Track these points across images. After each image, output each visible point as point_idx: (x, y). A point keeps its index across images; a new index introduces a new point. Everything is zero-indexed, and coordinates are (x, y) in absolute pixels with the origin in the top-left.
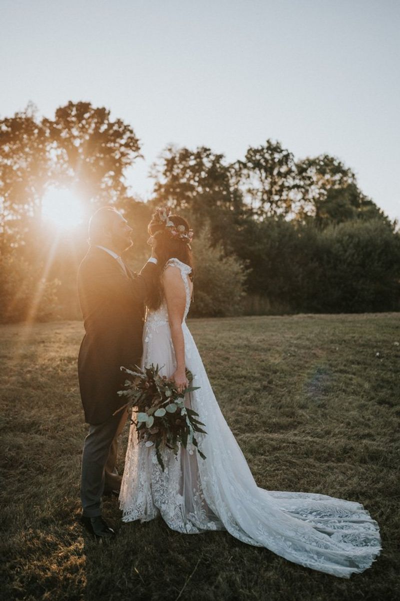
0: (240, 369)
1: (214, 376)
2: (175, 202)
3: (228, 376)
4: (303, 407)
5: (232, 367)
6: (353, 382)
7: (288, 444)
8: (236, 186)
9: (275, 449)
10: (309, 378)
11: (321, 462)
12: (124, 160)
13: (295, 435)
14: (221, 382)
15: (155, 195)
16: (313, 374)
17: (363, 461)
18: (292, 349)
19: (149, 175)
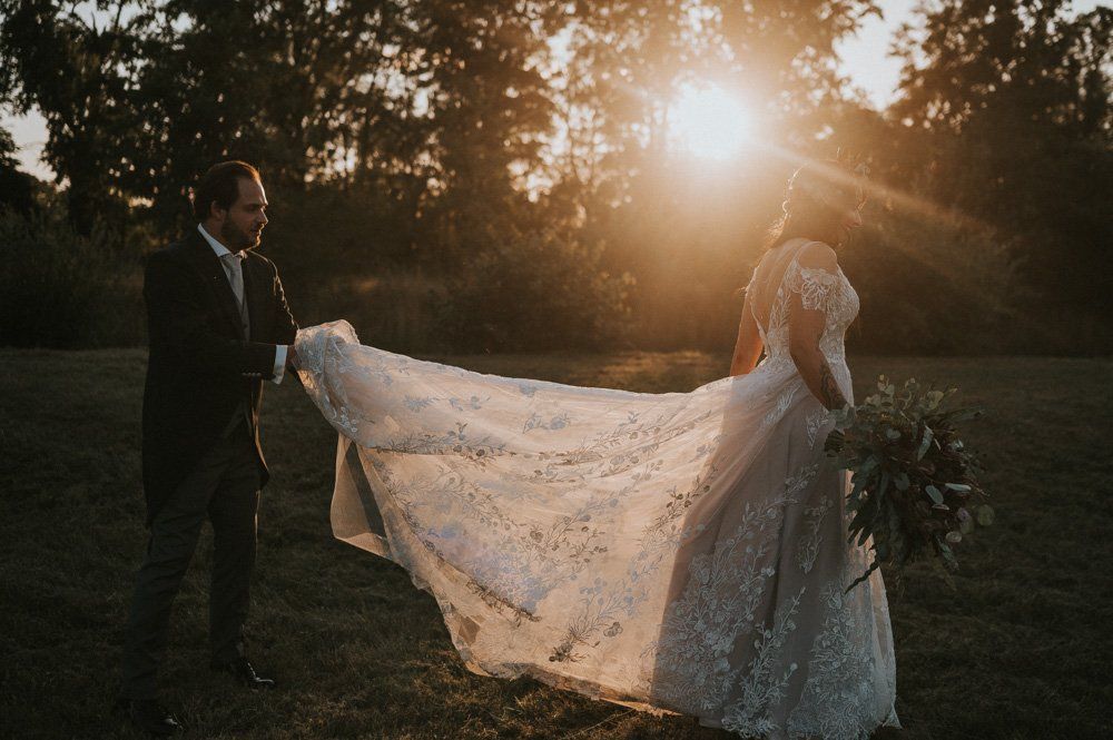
2: (947, 106)
8: (1093, 67)
12: (840, 20)
15: (902, 94)
19: (893, 50)
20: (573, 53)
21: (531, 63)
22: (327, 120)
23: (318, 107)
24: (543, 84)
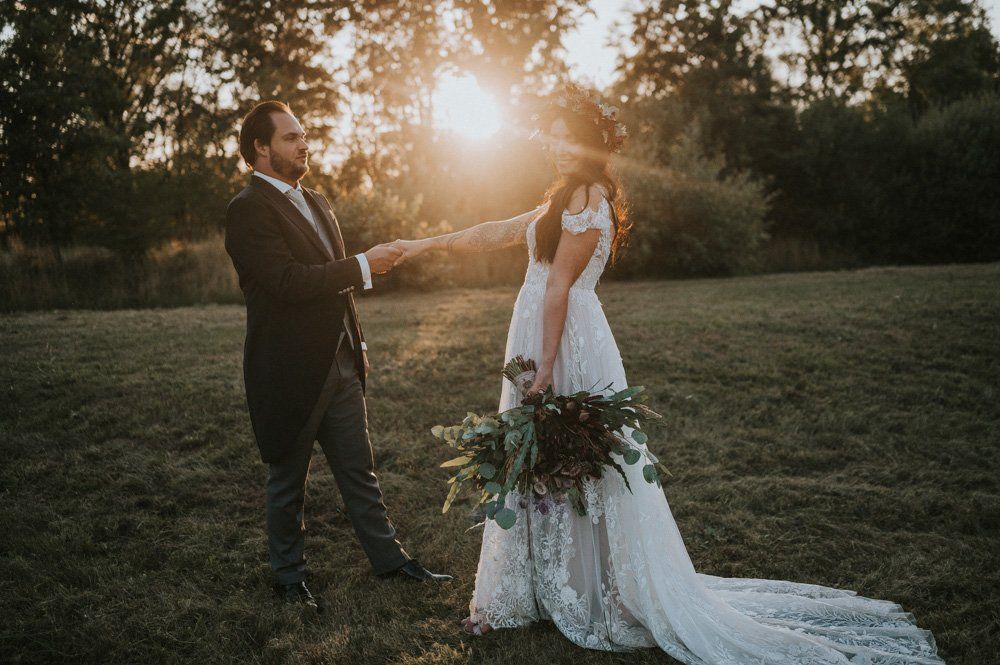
0: (747, 365)
1: (696, 377)
2: (653, 86)
3: (722, 377)
4: (858, 430)
5: (732, 361)
6: (960, 386)
7: (824, 496)
8: (759, 51)
9: (798, 504)
10: (875, 379)
11: (883, 530)
12: (563, 20)
13: (839, 480)
14: (707, 386)
15: (619, 76)
16: (883, 373)
17: (968, 529)
18: (847, 328)
20: (353, 51)
21: (316, 60)
22: (145, 113)
23: (136, 103)
24: (327, 77)
